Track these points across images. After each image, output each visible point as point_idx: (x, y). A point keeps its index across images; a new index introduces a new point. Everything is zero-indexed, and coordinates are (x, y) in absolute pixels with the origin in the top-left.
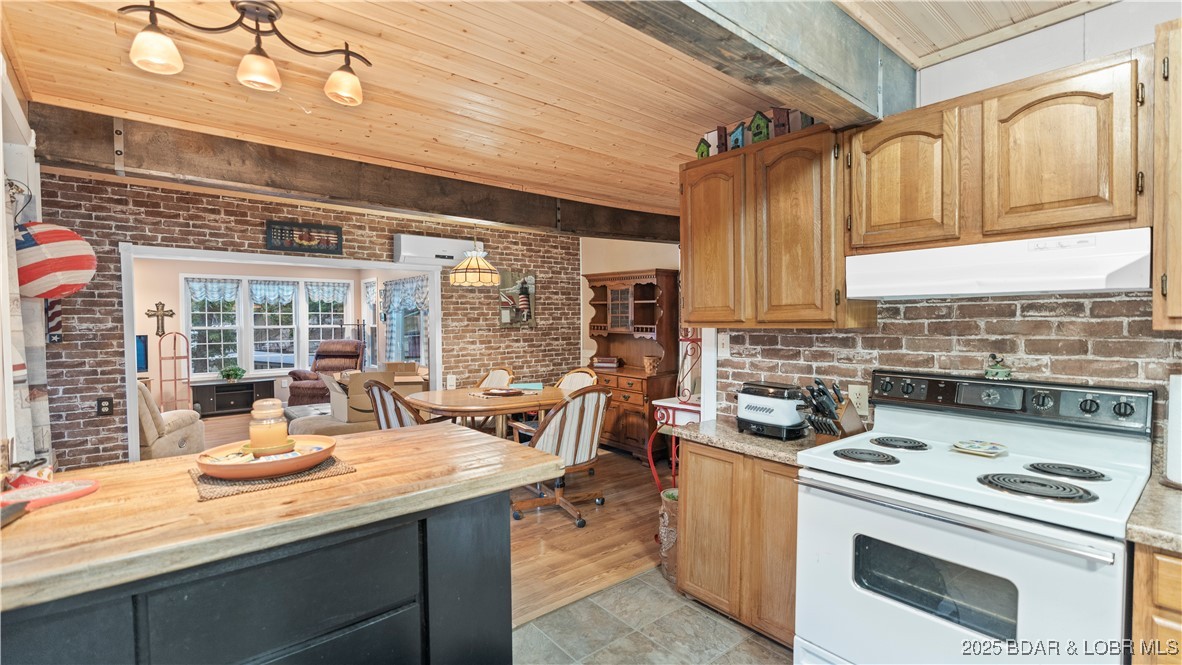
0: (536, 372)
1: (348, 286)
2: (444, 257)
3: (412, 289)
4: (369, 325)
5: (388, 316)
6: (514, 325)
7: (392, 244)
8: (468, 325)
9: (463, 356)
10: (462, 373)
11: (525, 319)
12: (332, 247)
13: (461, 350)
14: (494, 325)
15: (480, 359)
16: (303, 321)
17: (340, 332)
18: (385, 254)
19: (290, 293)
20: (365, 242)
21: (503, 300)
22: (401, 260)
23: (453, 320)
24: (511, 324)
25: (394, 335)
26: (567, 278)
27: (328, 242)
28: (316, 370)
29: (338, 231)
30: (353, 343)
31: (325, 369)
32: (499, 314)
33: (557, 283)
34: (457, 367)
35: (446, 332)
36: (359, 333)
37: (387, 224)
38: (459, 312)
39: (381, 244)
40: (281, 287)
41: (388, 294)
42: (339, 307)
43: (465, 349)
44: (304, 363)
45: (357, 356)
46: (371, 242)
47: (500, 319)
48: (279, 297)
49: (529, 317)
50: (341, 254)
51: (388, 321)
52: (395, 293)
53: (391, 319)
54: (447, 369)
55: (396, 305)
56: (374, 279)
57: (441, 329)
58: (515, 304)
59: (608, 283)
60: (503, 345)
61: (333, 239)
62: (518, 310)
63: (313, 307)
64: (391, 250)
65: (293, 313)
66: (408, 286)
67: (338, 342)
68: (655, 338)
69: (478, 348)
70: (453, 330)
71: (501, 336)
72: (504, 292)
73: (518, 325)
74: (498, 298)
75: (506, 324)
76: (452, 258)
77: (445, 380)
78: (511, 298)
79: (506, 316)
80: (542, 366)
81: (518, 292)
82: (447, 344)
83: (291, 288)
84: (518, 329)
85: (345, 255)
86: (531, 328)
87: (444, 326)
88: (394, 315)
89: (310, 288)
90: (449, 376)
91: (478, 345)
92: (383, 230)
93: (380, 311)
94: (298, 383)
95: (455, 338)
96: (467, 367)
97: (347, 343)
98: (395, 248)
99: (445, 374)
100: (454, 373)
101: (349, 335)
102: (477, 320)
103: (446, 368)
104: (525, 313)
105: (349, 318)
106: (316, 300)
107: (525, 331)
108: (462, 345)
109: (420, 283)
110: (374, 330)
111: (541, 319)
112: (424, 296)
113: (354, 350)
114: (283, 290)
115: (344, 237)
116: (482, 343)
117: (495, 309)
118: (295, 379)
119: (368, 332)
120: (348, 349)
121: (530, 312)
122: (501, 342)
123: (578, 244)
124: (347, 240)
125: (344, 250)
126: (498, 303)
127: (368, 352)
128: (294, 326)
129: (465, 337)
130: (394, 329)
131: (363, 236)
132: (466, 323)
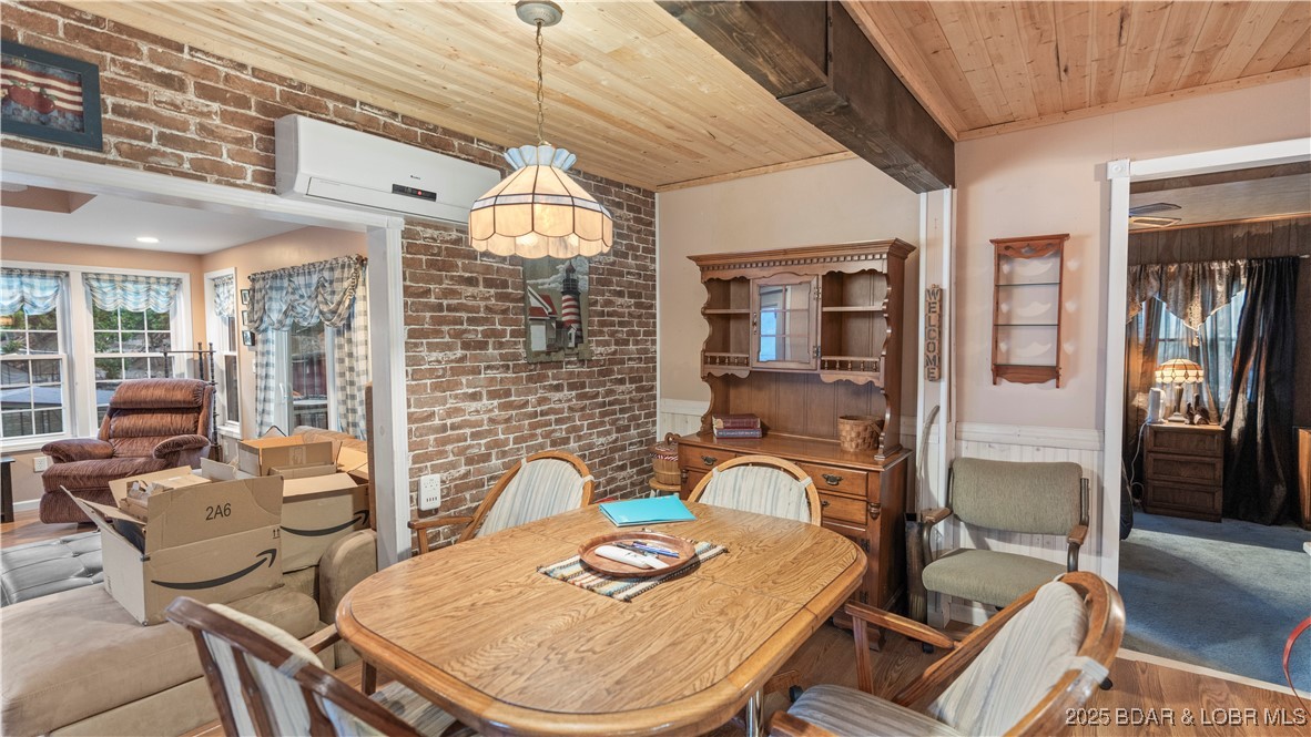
0: (591, 446)
1: (178, 283)
2: (414, 193)
3: (308, 286)
4: (221, 351)
5: (259, 337)
6: (554, 357)
7: (270, 147)
8: (462, 359)
9: (453, 427)
10: (453, 465)
11: (572, 344)
12: (59, 122)
13: (449, 414)
14: (516, 357)
15: (489, 432)
16: (79, 344)
17: (165, 365)
18: (250, 169)
19: (50, 293)
20: (184, 127)
21: (534, 303)
22: (300, 186)
23: (431, 347)
24: (548, 353)
25: (272, 371)
26: (638, 267)
27: (43, 103)
28: (108, 436)
29: (85, 76)
30: (188, 385)
31: (128, 435)
32: (526, 333)
33: (621, 274)
34: (442, 454)
35: (415, 375)
36: (202, 366)
37: (256, 90)
38: (445, 328)
39: (238, 141)
40: (26, 280)
41: (258, 296)
42: (159, 320)
43: (457, 411)
44: (83, 425)
45: (198, 409)
46: (202, 128)
47: (527, 345)
48: (23, 300)
49: (579, 338)
50: (99, 147)
51: (259, 347)
52: (274, 294)
53: (266, 341)
54: (420, 460)
55: (275, 316)
56: (229, 271)
57: (403, 367)
58: (554, 312)
59: (750, 273)
60: (532, 398)
61: (64, 96)
62: (561, 325)
63: (102, 318)
64: (270, 162)
65: (59, 331)
66: (300, 280)
67: (157, 385)
68: (880, 383)
69: (485, 408)
70: (431, 371)
71: (530, 379)
72: (535, 286)
73: (560, 356)
74: (524, 299)
75: (538, 354)
76: (432, 196)
77: (415, 487)
78: (547, 299)
79: (539, 337)
80: (600, 434)
81: (560, 287)
82: (419, 404)
83: (51, 283)
84: (558, 365)
85: (113, 156)
86: (582, 362)
87: (410, 361)
88: (271, 335)
89: (95, 284)
90: (425, 480)
91: (485, 401)
92: (242, 102)
93: (243, 327)
94: (63, 467)
95: (436, 387)
96: (461, 452)
97: (177, 386)
98: (280, 156)
99: (415, 473)
100: (435, 470)
101: (181, 369)
102: (483, 345)
103: (416, 460)
104: (573, 331)
105: (182, 338)
106: (110, 307)
107: (571, 368)
108: (451, 403)
109: (326, 274)
110: (231, 362)
111: (599, 343)
112: (337, 298)
113: (190, 398)
114: (32, 286)
115: (110, 100)
116: (492, 395)
117: (516, 322)
118: (58, 460)
119: (220, 364)
120: (179, 396)
121: (580, 330)
122: (529, 392)
123: (653, 204)
124: (118, 110)
125: (108, 138)
126: (524, 310)
127: (221, 398)
128: (61, 354)
129: (458, 384)
130: (272, 359)
131: (177, 108)
132: (459, 353)
